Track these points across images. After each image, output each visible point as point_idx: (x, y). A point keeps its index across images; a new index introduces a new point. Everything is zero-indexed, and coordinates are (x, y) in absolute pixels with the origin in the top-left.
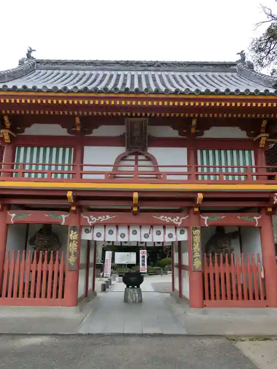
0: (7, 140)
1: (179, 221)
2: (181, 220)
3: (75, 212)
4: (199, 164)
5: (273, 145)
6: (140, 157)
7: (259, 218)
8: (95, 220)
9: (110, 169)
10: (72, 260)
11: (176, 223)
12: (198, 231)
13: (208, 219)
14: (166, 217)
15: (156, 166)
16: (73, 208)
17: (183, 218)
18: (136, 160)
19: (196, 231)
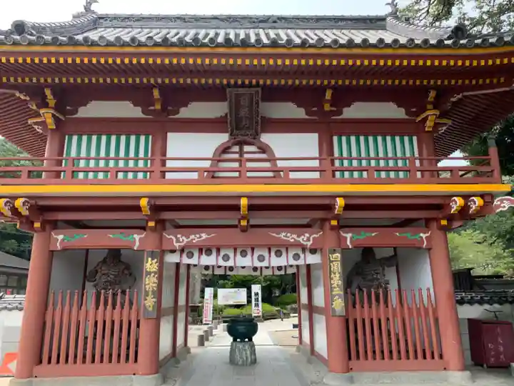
0: (51, 125)
1: (308, 240)
2: (311, 238)
3: (154, 229)
4: (336, 154)
5: (444, 128)
6: (247, 148)
7: (427, 235)
8: (184, 240)
9: (207, 164)
10: (150, 302)
11: (305, 243)
12: (338, 255)
13: (351, 238)
14: (289, 235)
15: (273, 159)
16: (151, 224)
17: (315, 235)
18: (241, 153)
19: (334, 256)
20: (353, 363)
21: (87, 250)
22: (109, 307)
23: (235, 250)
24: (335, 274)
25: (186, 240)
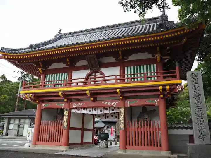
1: (114, 104)
2: (116, 103)
4: (126, 73)
5: (167, 60)
6: (97, 74)
7: (157, 101)
9: (83, 80)
10: (65, 124)
11: (113, 105)
12: (123, 109)
13: (129, 103)
14: (108, 103)
15: (104, 77)
17: (117, 103)
18: (95, 75)
19: (122, 109)
20: (128, 147)
21: (58, 108)
22: (58, 126)
23: (92, 108)
24: (122, 115)
25: (76, 105)
